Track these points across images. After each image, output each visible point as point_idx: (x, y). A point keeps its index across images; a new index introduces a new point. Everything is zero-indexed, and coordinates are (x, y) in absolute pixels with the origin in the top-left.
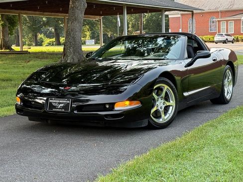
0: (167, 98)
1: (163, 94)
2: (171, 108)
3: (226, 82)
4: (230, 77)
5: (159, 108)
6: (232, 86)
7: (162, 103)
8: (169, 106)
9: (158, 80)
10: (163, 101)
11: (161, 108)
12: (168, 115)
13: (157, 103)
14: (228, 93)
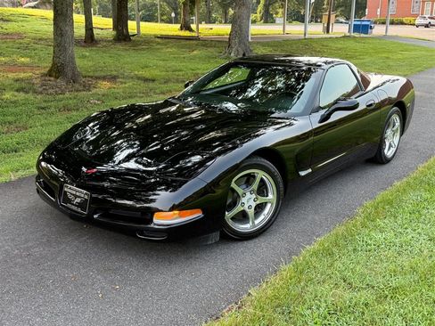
0: (262, 191)
1: (255, 186)
2: (269, 206)
3: (389, 132)
4: (398, 124)
5: (246, 207)
6: (398, 136)
7: (252, 200)
8: (266, 203)
9: (244, 165)
10: (254, 196)
11: (250, 207)
12: (262, 217)
13: (244, 200)
14: (390, 146)
